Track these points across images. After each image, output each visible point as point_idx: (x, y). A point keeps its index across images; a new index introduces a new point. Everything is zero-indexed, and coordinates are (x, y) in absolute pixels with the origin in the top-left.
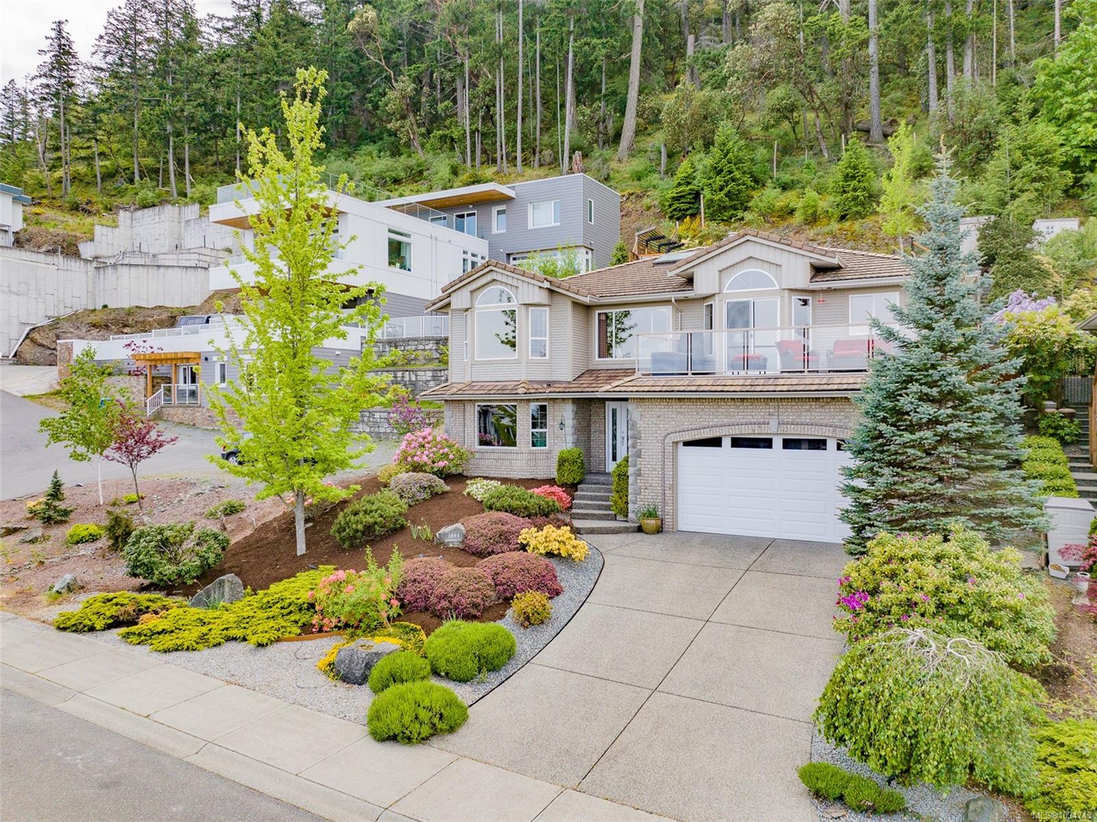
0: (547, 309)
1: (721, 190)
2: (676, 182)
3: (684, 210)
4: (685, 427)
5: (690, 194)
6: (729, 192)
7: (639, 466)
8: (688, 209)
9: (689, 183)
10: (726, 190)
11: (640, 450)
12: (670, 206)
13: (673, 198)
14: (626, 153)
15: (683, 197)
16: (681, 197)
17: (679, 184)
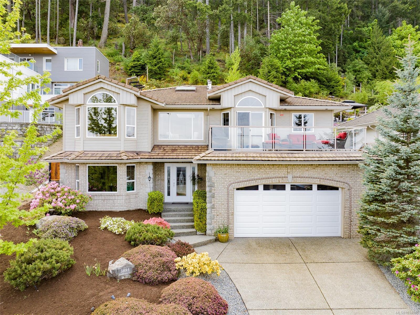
0: (135, 108)
1: (156, 65)
2: (133, 59)
3: (137, 72)
4: (241, 180)
5: (139, 66)
6: (159, 67)
7: (213, 203)
8: (138, 72)
9: (138, 61)
10: (158, 66)
11: (214, 194)
12: (130, 70)
13: (132, 66)
14: (103, 45)
15: (137, 66)
16: (135, 66)
17: (134, 61)
